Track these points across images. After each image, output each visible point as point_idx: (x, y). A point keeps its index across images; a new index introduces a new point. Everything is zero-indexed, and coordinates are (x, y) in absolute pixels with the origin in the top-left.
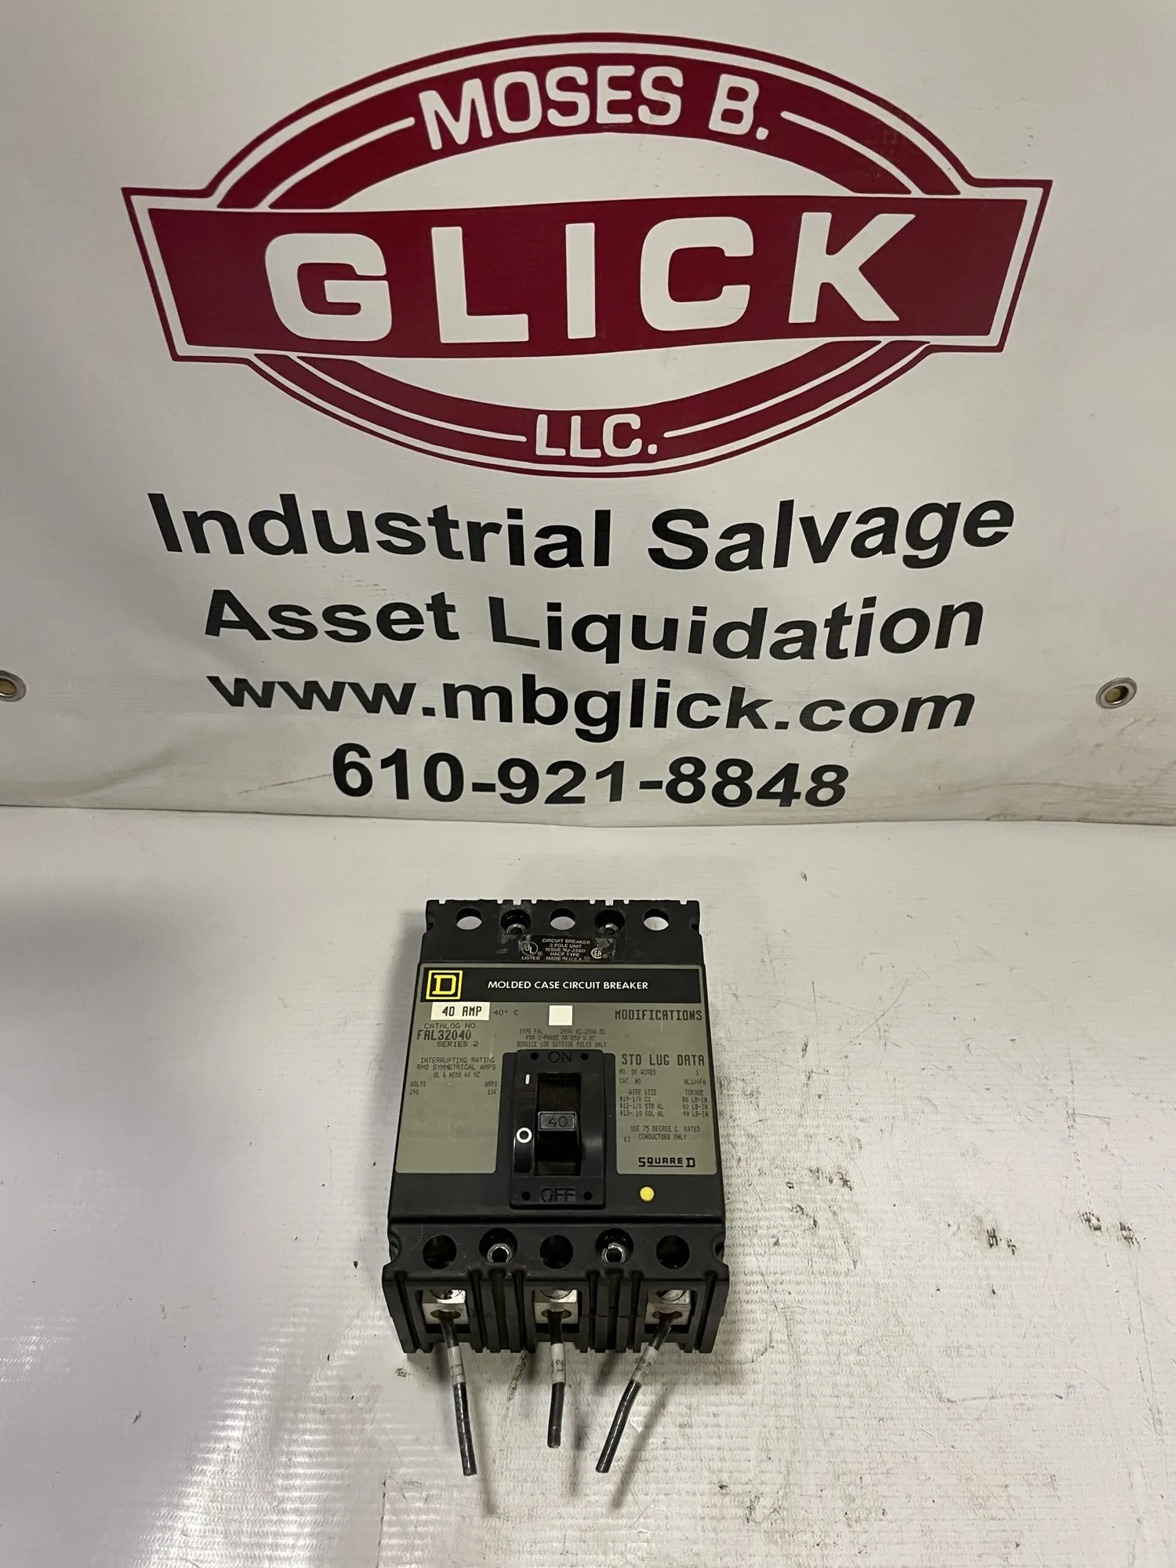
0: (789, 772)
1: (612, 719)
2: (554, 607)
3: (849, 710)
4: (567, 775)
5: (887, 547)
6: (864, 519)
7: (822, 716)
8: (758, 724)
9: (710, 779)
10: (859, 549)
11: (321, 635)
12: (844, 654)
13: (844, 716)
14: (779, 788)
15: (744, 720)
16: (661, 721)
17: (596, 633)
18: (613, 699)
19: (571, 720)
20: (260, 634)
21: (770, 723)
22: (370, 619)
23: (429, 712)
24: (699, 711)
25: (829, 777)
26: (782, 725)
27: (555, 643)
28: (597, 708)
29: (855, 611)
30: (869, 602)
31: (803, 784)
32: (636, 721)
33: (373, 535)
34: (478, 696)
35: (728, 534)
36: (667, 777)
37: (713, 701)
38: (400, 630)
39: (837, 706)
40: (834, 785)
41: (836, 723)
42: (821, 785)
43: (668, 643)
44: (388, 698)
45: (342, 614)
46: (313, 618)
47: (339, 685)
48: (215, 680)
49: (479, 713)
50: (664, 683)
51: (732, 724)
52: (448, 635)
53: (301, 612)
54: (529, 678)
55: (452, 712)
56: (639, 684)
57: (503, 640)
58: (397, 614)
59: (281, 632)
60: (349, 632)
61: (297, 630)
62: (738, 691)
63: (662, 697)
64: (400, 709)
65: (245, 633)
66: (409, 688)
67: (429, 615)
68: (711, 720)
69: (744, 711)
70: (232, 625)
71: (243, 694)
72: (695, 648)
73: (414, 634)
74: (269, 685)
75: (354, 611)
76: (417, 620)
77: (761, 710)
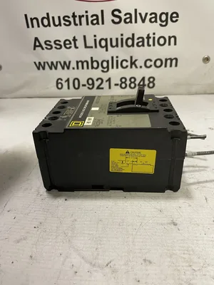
0: (143, 79)
1: (108, 67)
2: (95, 36)
3: (153, 61)
4: (100, 81)
5: (156, 21)
6: (151, 14)
7: (149, 64)
8: (136, 67)
9: (128, 82)
10: (151, 21)
11: (54, 48)
12: (150, 46)
13: (152, 63)
14: (142, 83)
15: (133, 66)
16: (117, 67)
17: (103, 43)
18: (108, 62)
19: (100, 68)
20: (43, 49)
21: (138, 66)
22: (62, 43)
23: (74, 68)
24: (125, 64)
25: (151, 80)
27: (96, 47)
29: (151, 36)
30: (154, 34)
31: (146, 82)
32: (113, 67)
33: (63, 22)
34: (82, 63)
35: (125, 15)
36: (120, 83)
37: (127, 61)
38: (68, 46)
39: (151, 61)
40: (153, 82)
41: (151, 66)
42: (150, 82)
43: (117, 46)
44: (66, 65)
45: (57, 42)
46: (52, 44)
47: (57, 62)
48: (35, 63)
49: (83, 68)
50: (117, 57)
51: (131, 67)
52: (76, 47)
53: (50, 42)
54: (92, 58)
55: (78, 68)
56: (112, 58)
57: (86, 47)
58: (67, 42)
59: (46, 48)
60: (58, 47)
61: (49, 47)
62: (131, 57)
63: (117, 61)
64: (68, 68)
65: (40, 48)
66: (70, 62)
67: (73, 42)
68: (127, 66)
69: (133, 63)
70: (38, 46)
71: (40, 66)
72: (122, 46)
73: (70, 47)
74: (44, 63)
75: (60, 41)
76: (70, 43)
77: (136, 63)
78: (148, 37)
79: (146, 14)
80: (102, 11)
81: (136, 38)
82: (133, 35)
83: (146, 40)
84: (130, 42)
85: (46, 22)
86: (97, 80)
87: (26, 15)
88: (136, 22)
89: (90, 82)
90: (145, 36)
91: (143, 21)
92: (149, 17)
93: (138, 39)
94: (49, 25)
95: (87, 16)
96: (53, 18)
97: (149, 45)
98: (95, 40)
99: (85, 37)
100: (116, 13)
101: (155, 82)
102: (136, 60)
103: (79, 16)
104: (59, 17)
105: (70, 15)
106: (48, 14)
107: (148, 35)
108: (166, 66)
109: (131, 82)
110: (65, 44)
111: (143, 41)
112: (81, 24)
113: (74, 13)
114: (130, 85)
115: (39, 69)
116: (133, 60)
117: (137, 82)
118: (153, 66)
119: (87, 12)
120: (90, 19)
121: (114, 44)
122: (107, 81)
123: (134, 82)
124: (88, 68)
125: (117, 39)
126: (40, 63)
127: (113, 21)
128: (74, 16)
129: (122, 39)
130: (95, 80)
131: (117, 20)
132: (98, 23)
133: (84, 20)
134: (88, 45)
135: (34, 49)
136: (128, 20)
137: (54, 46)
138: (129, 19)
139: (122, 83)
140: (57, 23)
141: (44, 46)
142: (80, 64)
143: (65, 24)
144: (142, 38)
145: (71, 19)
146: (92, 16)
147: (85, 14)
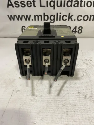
0: (76, 28)
1: (54, 19)
3: (83, 17)
7: (80, 18)
8: (72, 20)
11: (20, 7)
14: (74, 30)
15: (70, 19)
16: (60, 20)
17: (52, 4)
18: (54, 16)
19: (49, 20)
20: (13, 7)
22: (25, 3)
23: (32, 20)
24: (65, 18)
25: (80, 28)
26: (75, 20)
27: (47, 6)
28: (52, 18)
31: (77, 30)
32: (57, 20)
37: (66, 16)
38: (29, 5)
39: (81, 16)
40: (81, 30)
41: (81, 19)
42: (79, 30)
43: (61, 6)
44: (28, 18)
45: (23, 3)
46: (19, 3)
47: (22, 16)
48: (8, 16)
49: (38, 20)
50: (60, 13)
51: (69, 20)
52: (35, 6)
53: (18, 2)
54: (44, 13)
55: (35, 20)
56: (57, 14)
57: (41, 6)
58: (29, 3)
59: (15, 6)
60: (23, 6)
61: (17, 6)
62: (69, 14)
63: (60, 16)
64: (29, 20)
65: (11, 6)
66: (30, 16)
67: (32, 3)
68: (66, 19)
69: (70, 18)
70: (10, 5)
71: (11, 18)
72: (64, 6)
73: (31, 6)
74: (14, 16)
75: (24, 2)
76: (31, 4)
77: (72, 17)
102: (72, 16)
108: (90, 20)
110: (27, 4)
115: (11, 20)
121: (59, 5)
126: (11, 16)
134: (42, 5)
135: (8, 7)
137: (20, 5)
142: (37, 17)
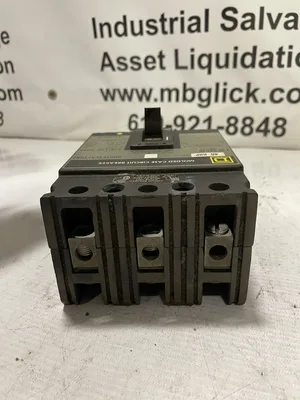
78: (281, 52)
79: (280, 15)
80: (207, 11)
81: (259, 52)
82: (255, 48)
83: (276, 57)
84: (248, 60)
85: (121, 29)
86: (190, 119)
87: (94, 20)
88: (261, 27)
89: (179, 121)
90: (275, 51)
91: (274, 26)
92: (283, 20)
93: (263, 54)
94: (125, 33)
95: (182, 19)
96: (132, 23)
97: (280, 65)
98: (192, 57)
99: (176, 51)
100: (229, 13)
101: (286, 127)
103: (171, 19)
104: (141, 22)
105: (158, 18)
106: (125, 17)
107: (281, 49)
109: (245, 125)
111: (271, 60)
112: (172, 32)
113: (163, 16)
114: (243, 129)
116: (252, 90)
117: (255, 126)
118: (285, 100)
119: (182, 12)
120: (187, 24)
122: (205, 121)
123: (250, 126)
124: (177, 100)
125: (227, 55)
127: (223, 26)
128: (163, 19)
129: (236, 55)
130: (186, 119)
131: (229, 24)
132: (198, 30)
133: (177, 25)
136: (248, 25)
138: (251, 22)
139: (230, 125)
140: (137, 30)
141: (116, 65)
143: (148, 32)
144: (270, 54)
145: (158, 25)
146: (190, 19)
147: (180, 16)
